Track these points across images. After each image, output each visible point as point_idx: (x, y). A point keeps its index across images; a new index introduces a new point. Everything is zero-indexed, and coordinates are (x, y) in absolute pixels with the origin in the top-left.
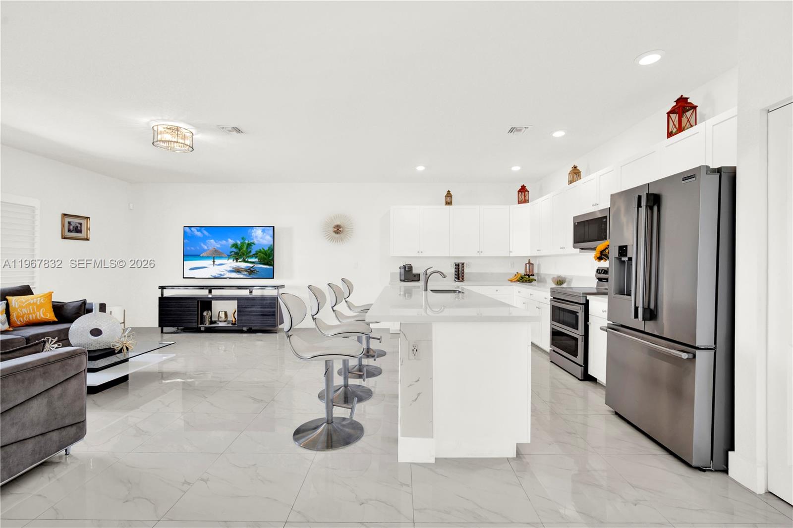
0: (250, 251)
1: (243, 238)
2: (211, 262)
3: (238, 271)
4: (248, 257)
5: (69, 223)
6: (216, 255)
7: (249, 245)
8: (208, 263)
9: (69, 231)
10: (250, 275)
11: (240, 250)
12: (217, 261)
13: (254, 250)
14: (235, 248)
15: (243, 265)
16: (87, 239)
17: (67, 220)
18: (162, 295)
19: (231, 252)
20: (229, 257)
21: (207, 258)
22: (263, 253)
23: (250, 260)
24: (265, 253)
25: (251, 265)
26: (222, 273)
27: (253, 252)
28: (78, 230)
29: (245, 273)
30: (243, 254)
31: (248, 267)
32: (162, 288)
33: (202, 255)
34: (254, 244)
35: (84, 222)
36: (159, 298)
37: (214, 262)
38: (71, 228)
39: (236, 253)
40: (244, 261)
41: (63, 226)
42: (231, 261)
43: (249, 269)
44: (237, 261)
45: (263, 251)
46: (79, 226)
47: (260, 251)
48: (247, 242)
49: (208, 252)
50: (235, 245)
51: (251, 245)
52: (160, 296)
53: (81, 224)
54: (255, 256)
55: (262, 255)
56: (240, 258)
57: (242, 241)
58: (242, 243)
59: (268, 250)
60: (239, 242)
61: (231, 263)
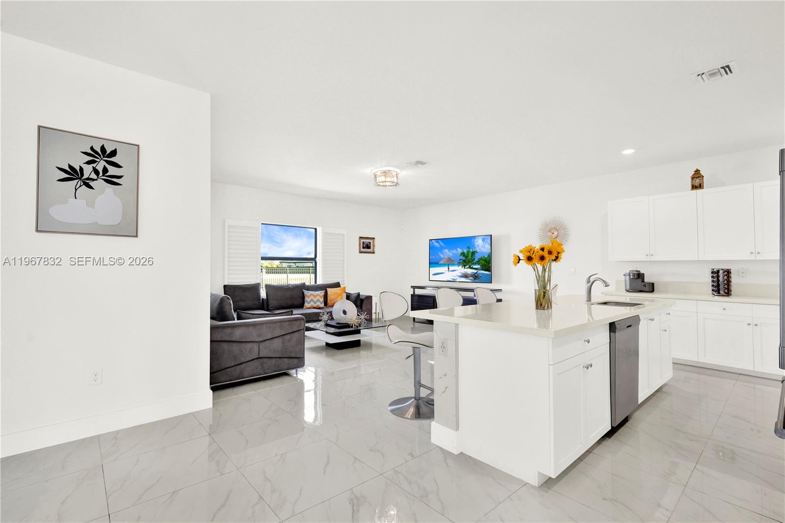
0: (474, 259)
1: (468, 247)
2: (446, 268)
3: (465, 276)
4: (473, 264)
5: (363, 243)
6: (450, 262)
7: (473, 253)
8: (443, 269)
9: (363, 248)
10: (475, 280)
11: (466, 258)
12: (451, 268)
13: (477, 257)
14: (463, 256)
15: (470, 271)
16: (374, 253)
17: (362, 240)
18: (414, 293)
19: (460, 260)
20: (459, 264)
21: (443, 265)
22: (483, 260)
23: (474, 267)
24: (485, 261)
25: (475, 271)
26: (455, 278)
27: (476, 260)
28: (368, 247)
29: (471, 278)
30: (469, 262)
31: (473, 273)
32: (414, 287)
33: (440, 263)
34: (477, 252)
35: (371, 241)
36: (412, 295)
37: (449, 268)
38: (365, 246)
39: (464, 261)
40: (470, 267)
41: (360, 245)
42: (460, 267)
43: (474, 275)
44: (465, 268)
45: (483, 258)
46: (369, 244)
47: (481, 259)
48: (471, 250)
49: (444, 260)
50: (463, 254)
51: (474, 254)
52: (412, 293)
53: (370, 243)
54: (478, 263)
55: (483, 262)
56: (467, 265)
57: (468, 250)
58: (467, 252)
59: (488, 257)
60: (465, 251)
61: (460, 270)
